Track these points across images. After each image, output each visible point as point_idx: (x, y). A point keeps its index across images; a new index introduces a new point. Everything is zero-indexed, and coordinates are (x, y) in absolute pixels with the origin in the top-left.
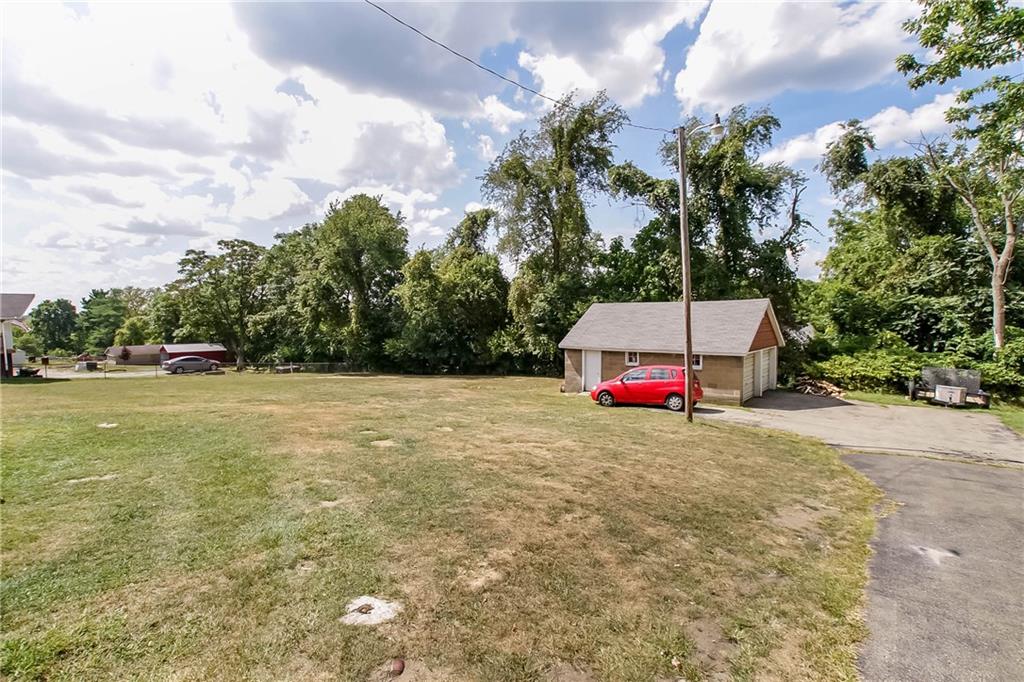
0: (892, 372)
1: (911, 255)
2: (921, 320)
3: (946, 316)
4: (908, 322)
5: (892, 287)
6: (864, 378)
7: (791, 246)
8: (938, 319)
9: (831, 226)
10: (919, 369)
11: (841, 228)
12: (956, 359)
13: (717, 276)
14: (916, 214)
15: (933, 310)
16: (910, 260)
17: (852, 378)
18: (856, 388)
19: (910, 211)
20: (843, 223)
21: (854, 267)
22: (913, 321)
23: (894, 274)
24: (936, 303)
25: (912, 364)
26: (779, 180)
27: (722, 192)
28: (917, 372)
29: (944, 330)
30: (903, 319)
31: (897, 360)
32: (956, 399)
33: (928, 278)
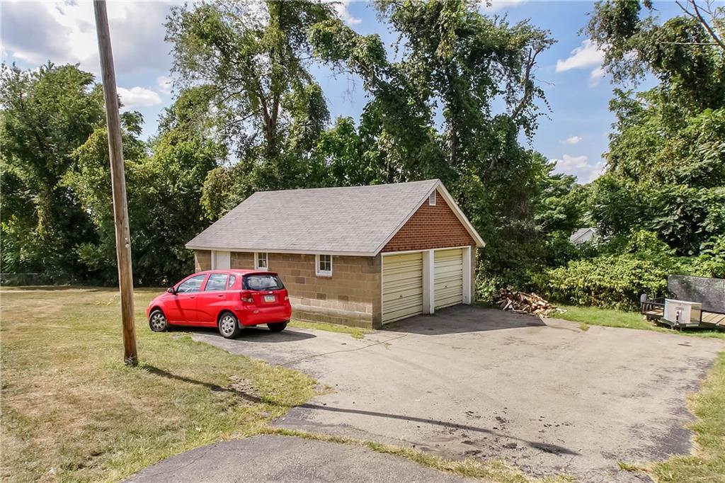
0: (631, 282)
1: (683, 137)
2: (686, 217)
3: (713, 210)
4: (670, 219)
5: (660, 176)
6: (601, 289)
7: (524, 122)
8: (704, 215)
9: (612, 109)
10: (666, 277)
11: (624, 112)
12: (714, 265)
13: (432, 161)
14: (694, 87)
15: (700, 203)
16: (681, 142)
17: (588, 290)
18: (588, 304)
19: (688, 82)
20: (626, 106)
21: (624, 154)
22: (676, 217)
23: (662, 160)
24: (704, 193)
25: (658, 271)
26: (523, 43)
27: (439, 52)
28: (663, 282)
29: (710, 228)
30: (667, 215)
31: (639, 267)
32: (686, 319)
33: (699, 164)
